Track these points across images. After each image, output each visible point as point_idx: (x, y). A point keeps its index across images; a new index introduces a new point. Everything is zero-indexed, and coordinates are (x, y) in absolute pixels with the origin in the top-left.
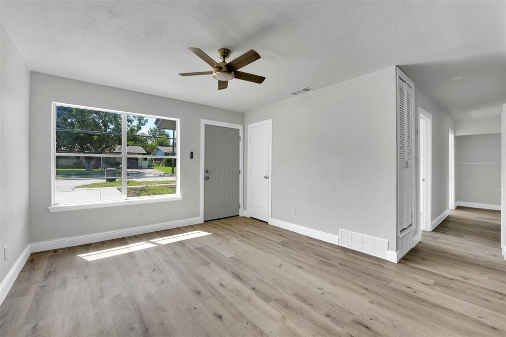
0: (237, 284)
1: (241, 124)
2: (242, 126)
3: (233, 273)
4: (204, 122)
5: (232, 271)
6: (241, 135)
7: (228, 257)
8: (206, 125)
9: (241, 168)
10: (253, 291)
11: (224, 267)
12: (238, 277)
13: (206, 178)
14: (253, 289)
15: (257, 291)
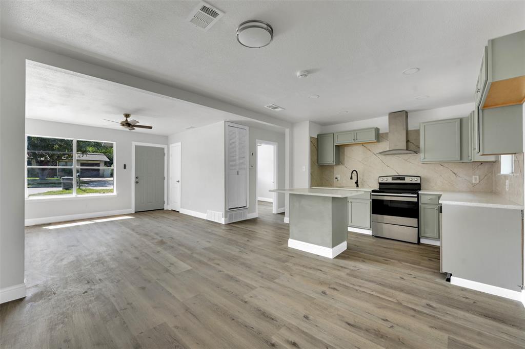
1: (166, 145)
2: (167, 146)
4: (134, 144)
6: (166, 151)
8: (136, 146)
9: (166, 175)
13: (137, 182)
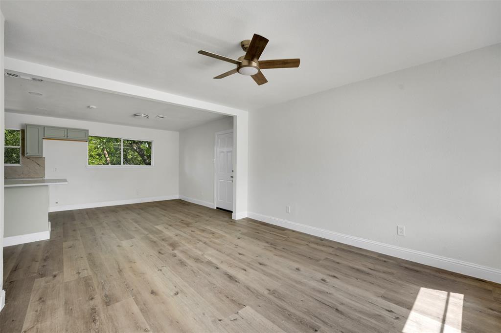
0: (232, 272)
3: (236, 281)
5: (237, 283)
7: (247, 307)
10: (218, 267)
11: (249, 289)
12: (231, 278)
14: (217, 268)
15: (215, 267)
